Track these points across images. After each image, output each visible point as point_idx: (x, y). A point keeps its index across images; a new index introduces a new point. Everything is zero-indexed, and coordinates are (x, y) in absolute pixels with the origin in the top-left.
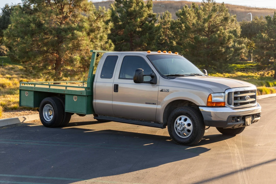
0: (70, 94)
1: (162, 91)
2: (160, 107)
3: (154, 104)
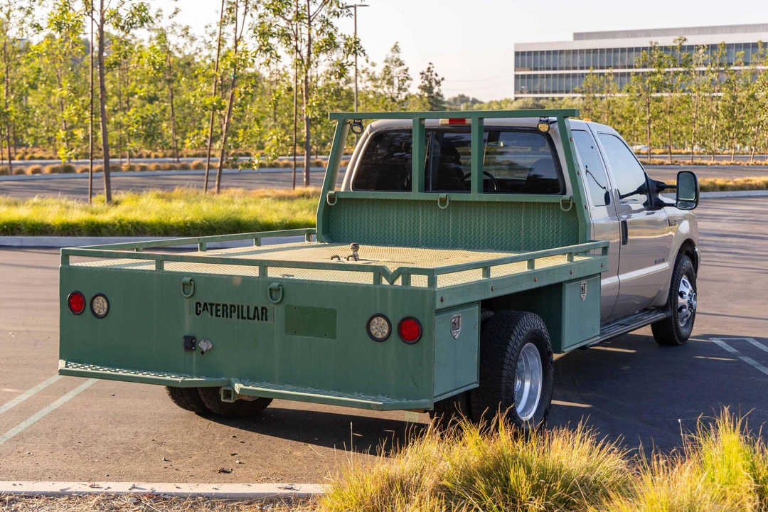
0: (582, 276)
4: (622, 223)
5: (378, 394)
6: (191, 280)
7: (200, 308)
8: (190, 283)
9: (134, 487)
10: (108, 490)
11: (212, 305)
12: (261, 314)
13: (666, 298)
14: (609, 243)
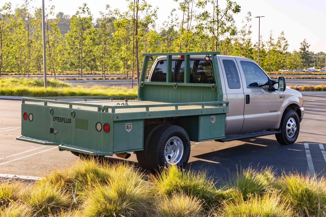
0: (210, 114)
1: (281, 97)
2: (280, 113)
4: (246, 95)
5: (98, 150)
6: (52, 109)
7: (55, 118)
8: (52, 110)
9: (15, 176)
10: (8, 177)
11: (57, 117)
12: (69, 121)
13: (278, 126)
14: (229, 102)
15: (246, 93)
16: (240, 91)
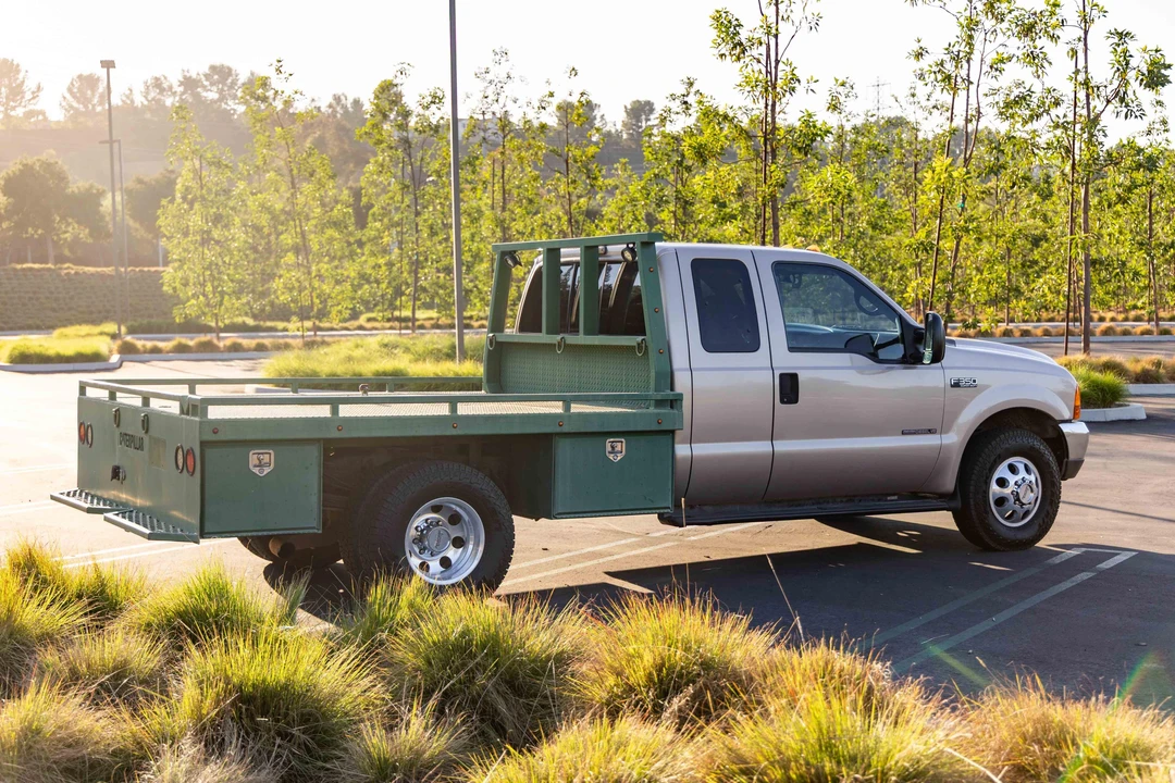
0: (596, 430)
1: (956, 385)
2: (954, 439)
3: (930, 431)
4: (781, 375)
6: (117, 411)
7: (123, 437)
11: (125, 435)
13: (949, 482)
14: (681, 395)
15: (778, 368)
16: (759, 358)
